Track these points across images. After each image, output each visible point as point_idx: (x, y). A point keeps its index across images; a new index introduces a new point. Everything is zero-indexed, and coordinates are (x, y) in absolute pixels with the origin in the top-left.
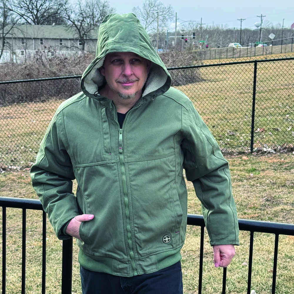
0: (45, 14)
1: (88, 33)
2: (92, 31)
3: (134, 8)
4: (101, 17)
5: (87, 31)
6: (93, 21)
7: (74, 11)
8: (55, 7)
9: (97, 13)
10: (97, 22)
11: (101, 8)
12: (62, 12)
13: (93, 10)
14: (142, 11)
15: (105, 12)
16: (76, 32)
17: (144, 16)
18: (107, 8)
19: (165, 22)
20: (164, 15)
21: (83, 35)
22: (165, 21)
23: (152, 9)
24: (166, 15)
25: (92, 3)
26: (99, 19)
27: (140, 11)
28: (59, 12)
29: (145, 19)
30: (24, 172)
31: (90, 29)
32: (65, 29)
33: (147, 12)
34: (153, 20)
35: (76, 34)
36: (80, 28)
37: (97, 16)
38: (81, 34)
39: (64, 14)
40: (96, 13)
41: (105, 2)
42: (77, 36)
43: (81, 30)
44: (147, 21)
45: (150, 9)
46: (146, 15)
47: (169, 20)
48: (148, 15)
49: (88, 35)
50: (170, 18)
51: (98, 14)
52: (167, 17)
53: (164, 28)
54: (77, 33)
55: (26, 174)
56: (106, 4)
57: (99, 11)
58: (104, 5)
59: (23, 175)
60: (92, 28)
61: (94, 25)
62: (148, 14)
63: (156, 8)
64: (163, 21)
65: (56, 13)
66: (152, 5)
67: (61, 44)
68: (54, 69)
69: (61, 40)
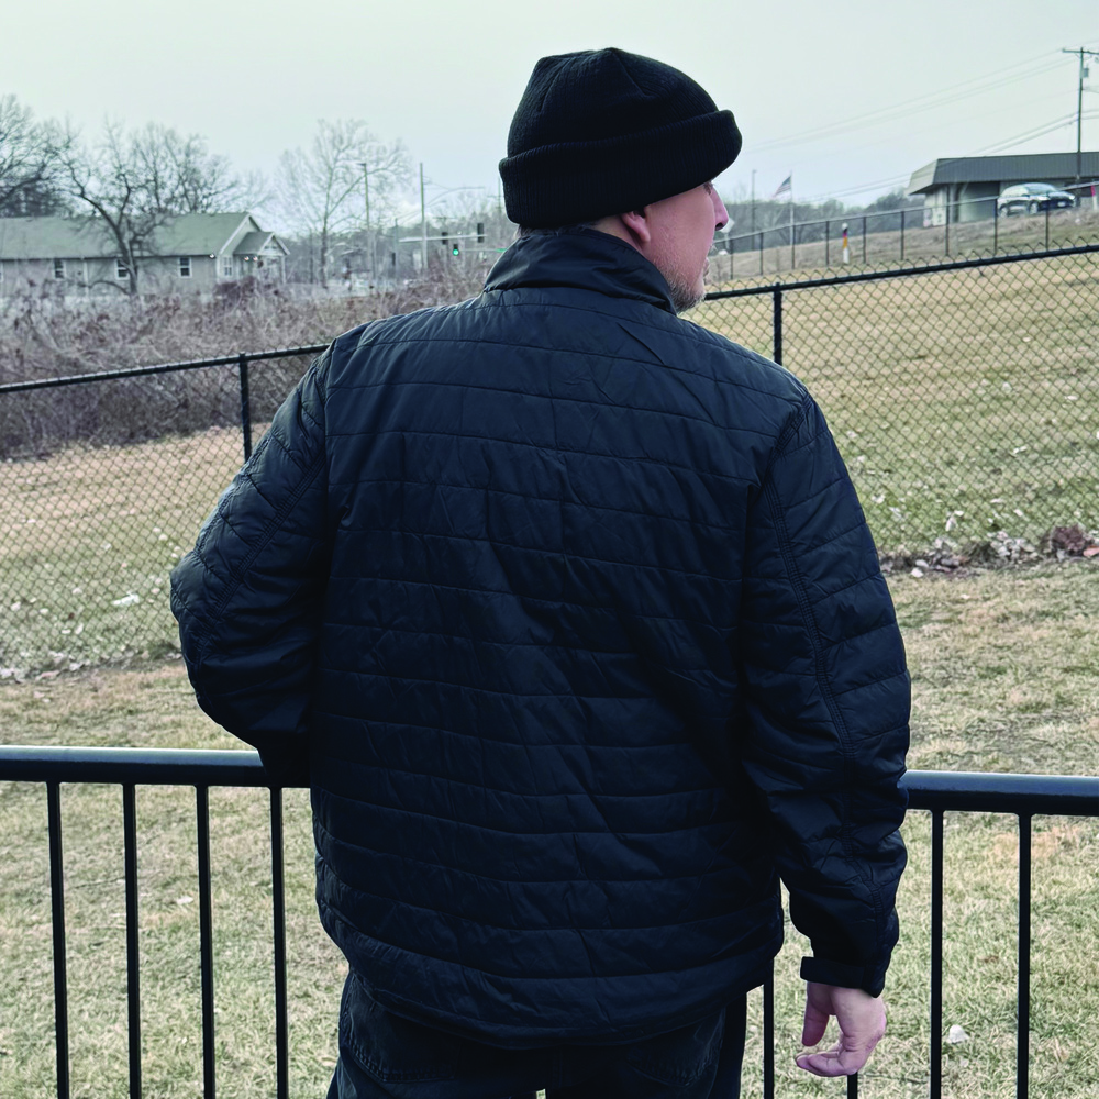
1: (147, 237)
2: (158, 229)
3: (286, 152)
4: (183, 184)
5: (142, 230)
6: (158, 199)
7: (97, 170)
8: (31, 159)
9: (168, 173)
10: (168, 201)
11: (181, 158)
12: (55, 174)
13: (154, 163)
14: (313, 161)
15: (194, 171)
16: (106, 235)
17: (320, 179)
18: (198, 155)
19: (385, 195)
20: (381, 172)
21: (132, 242)
22: (387, 189)
23: (342, 155)
24: (386, 173)
25: (152, 144)
26: (176, 193)
27: (306, 163)
28: (45, 174)
29: (322, 187)
30: (40, 684)
31: (151, 224)
32: (72, 229)
33: (327, 164)
34: (346, 188)
35: (109, 242)
36: (120, 222)
37: (169, 183)
38: (126, 241)
39: (63, 181)
40: (164, 175)
41: (192, 139)
42: (110, 247)
43: (121, 230)
44: (331, 193)
45: (338, 155)
46: (324, 174)
47: (398, 187)
48: (332, 174)
49: (148, 244)
50: (400, 180)
51: (170, 177)
52: (393, 178)
53: (384, 213)
54: (112, 239)
55: (49, 691)
56: (194, 144)
57: (175, 167)
58: (188, 147)
59: (38, 695)
60: (157, 222)
61: (160, 210)
62: (331, 170)
63: (355, 152)
64: (379, 189)
65: (39, 178)
66: (341, 142)
67: (58, 274)
68: (73, 352)
69: (58, 263)
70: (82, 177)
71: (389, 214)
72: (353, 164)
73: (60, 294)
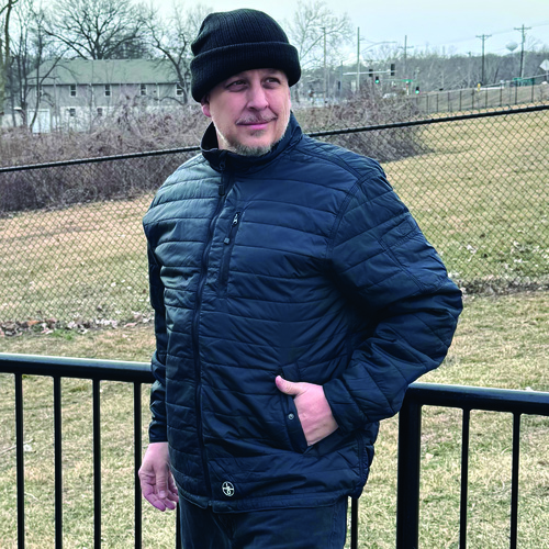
0: (113, 39)
7: (167, 32)
8: (130, 26)
12: (144, 34)
14: (293, 26)
16: (171, 70)
17: (297, 37)
19: (336, 47)
20: (334, 33)
21: (186, 74)
22: (337, 43)
23: (311, 23)
24: (337, 34)
27: (289, 28)
28: (137, 35)
29: (298, 42)
30: (125, 330)
32: (152, 66)
33: (302, 28)
34: (313, 42)
35: (172, 74)
36: (179, 62)
38: (182, 73)
39: (148, 38)
42: (173, 77)
43: (180, 66)
44: (304, 46)
45: (308, 23)
46: (300, 34)
48: (304, 34)
50: (345, 38)
52: (341, 36)
53: (334, 57)
54: (174, 72)
55: (131, 334)
59: (124, 336)
62: (304, 32)
63: (319, 21)
64: (332, 43)
65: (134, 36)
66: (311, 15)
67: (143, 93)
68: (150, 138)
69: (143, 86)
70: (159, 36)
71: (338, 58)
72: (317, 28)
73: (144, 105)
